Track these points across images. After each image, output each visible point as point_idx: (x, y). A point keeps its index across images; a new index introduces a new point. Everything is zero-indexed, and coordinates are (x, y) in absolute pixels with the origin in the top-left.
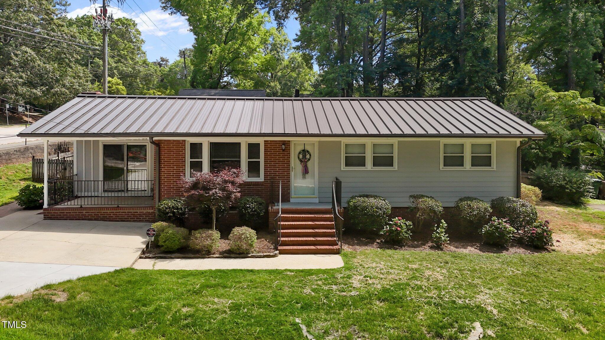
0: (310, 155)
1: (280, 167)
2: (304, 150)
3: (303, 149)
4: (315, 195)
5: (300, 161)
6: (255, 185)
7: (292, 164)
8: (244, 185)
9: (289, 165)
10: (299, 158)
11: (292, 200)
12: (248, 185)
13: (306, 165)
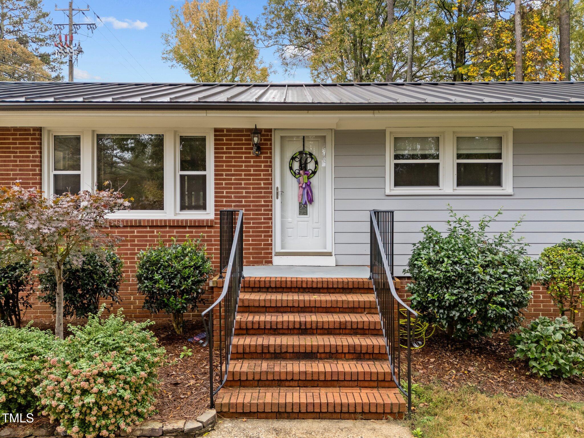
0: (316, 163)
1: (249, 188)
2: (301, 153)
3: (301, 149)
4: (328, 250)
5: (295, 174)
6: (195, 227)
7: (277, 183)
8: (170, 227)
9: (269, 184)
10: (291, 168)
11: (277, 260)
12: (178, 227)
13: (308, 185)
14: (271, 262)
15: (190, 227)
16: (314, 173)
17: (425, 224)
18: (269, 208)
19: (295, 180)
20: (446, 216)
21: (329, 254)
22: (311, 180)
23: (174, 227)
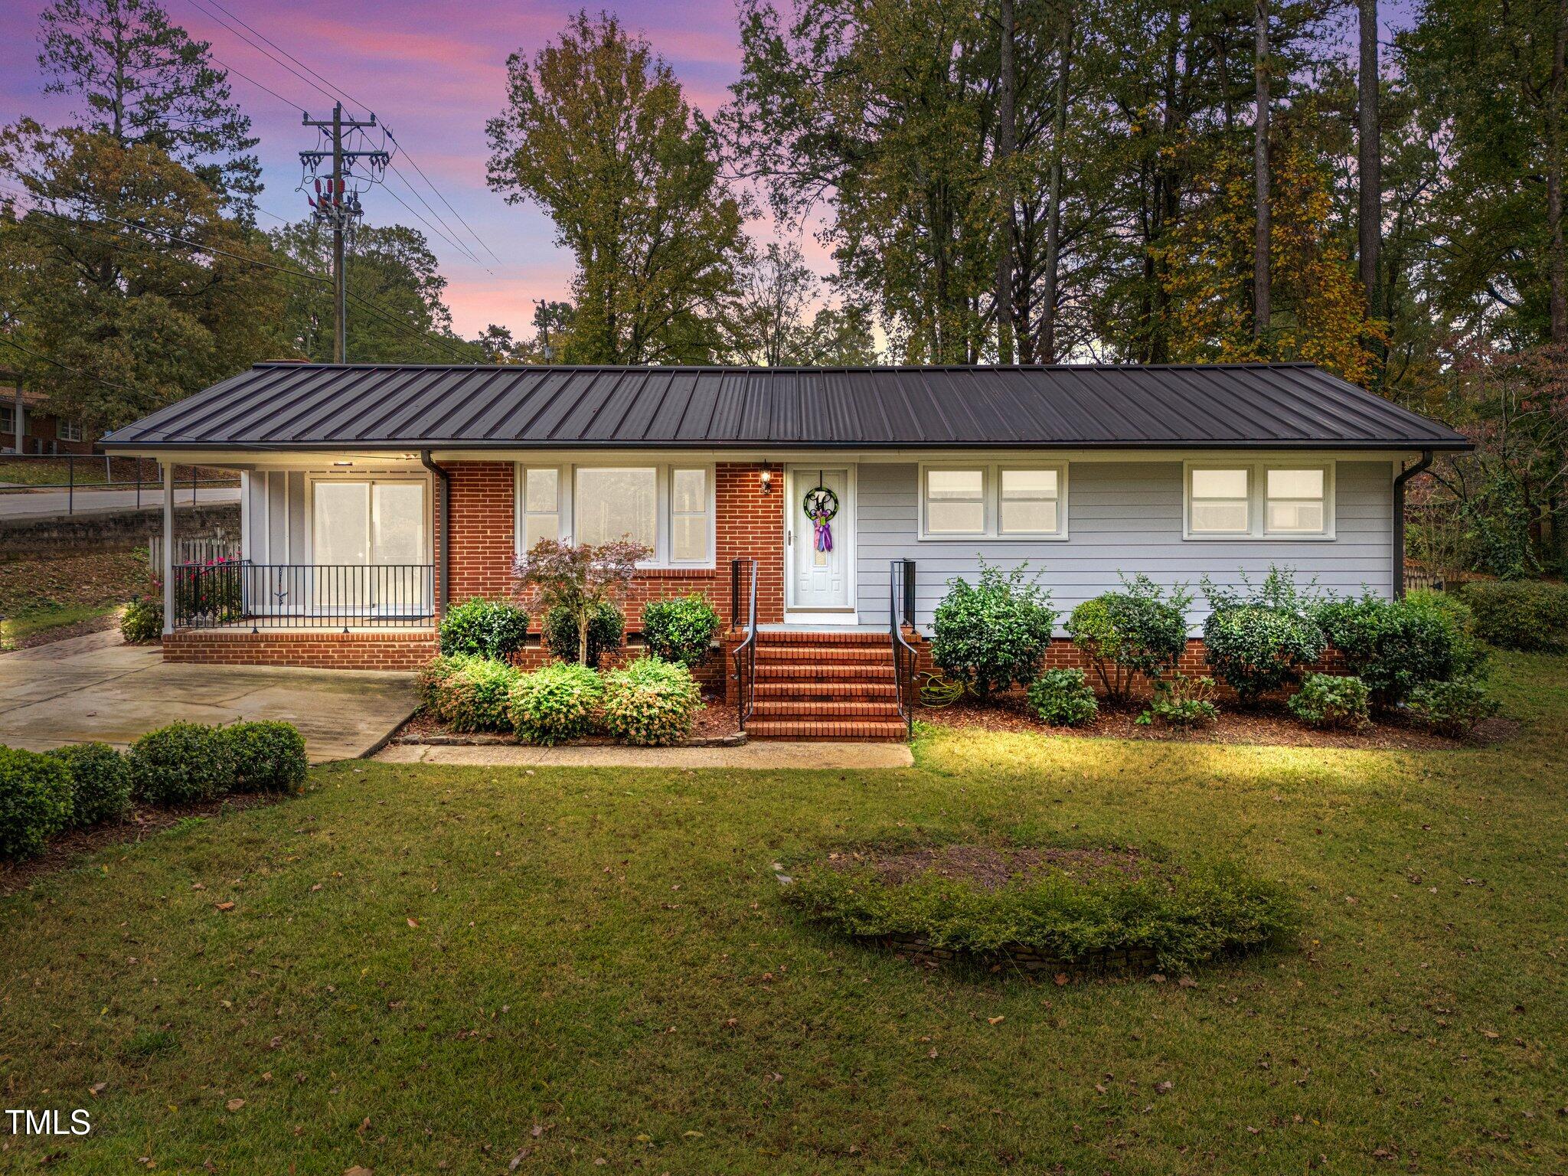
0: (836, 501)
1: (757, 533)
2: (819, 490)
3: (818, 485)
4: (850, 606)
5: (810, 516)
6: (693, 578)
7: (789, 525)
8: (665, 578)
9: (780, 528)
10: (806, 508)
11: (789, 618)
12: (674, 578)
13: (827, 529)
14: (782, 620)
15: (688, 578)
16: (834, 513)
17: (955, 575)
18: (779, 556)
19: (810, 522)
20: (975, 566)
21: (852, 611)
22: (830, 522)
23: (669, 578)
